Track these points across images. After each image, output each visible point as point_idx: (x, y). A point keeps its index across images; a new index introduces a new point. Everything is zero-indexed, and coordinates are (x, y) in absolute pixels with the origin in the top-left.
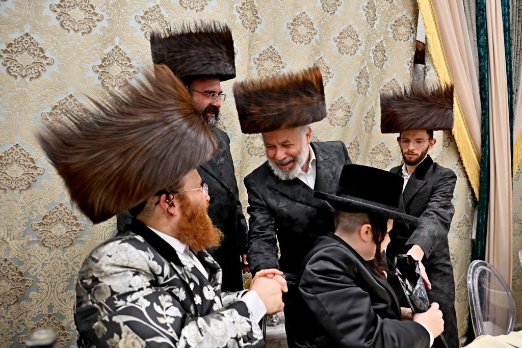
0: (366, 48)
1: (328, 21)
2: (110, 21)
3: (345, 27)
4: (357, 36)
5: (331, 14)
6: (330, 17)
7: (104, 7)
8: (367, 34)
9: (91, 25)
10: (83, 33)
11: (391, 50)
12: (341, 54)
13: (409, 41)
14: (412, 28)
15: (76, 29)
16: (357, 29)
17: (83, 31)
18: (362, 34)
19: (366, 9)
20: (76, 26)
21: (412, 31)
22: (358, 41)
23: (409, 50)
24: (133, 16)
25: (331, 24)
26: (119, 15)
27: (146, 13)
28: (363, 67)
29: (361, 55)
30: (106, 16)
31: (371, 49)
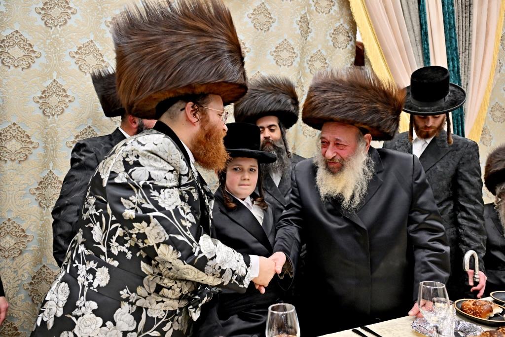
0: (301, 60)
1: (263, 38)
2: (48, 57)
3: (280, 41)
4: (293, 49)
5: (265, 31)
6: (265, 34)
7: (42, 46)
8: (301, 46)
9: (30, 61)
10: (23, 69)
11: (331, 57)
12: (279, 67)
13: (347, 48)
14: (349, 37)
15: (16, 65)
16: (292, 42)
17: (23, 67)
18: (297, 46)
19: (300, 24)
20: (16, 62)
21: (349, 39)
22: (294, 53)
23: (348, 57)
24: (67, 53)
25: (267, 41)
26: (55, 53)
27: (80, 48)
28: (299, 76)
29: (297, 66)
30: (44, 54)
31: (305, 60)
